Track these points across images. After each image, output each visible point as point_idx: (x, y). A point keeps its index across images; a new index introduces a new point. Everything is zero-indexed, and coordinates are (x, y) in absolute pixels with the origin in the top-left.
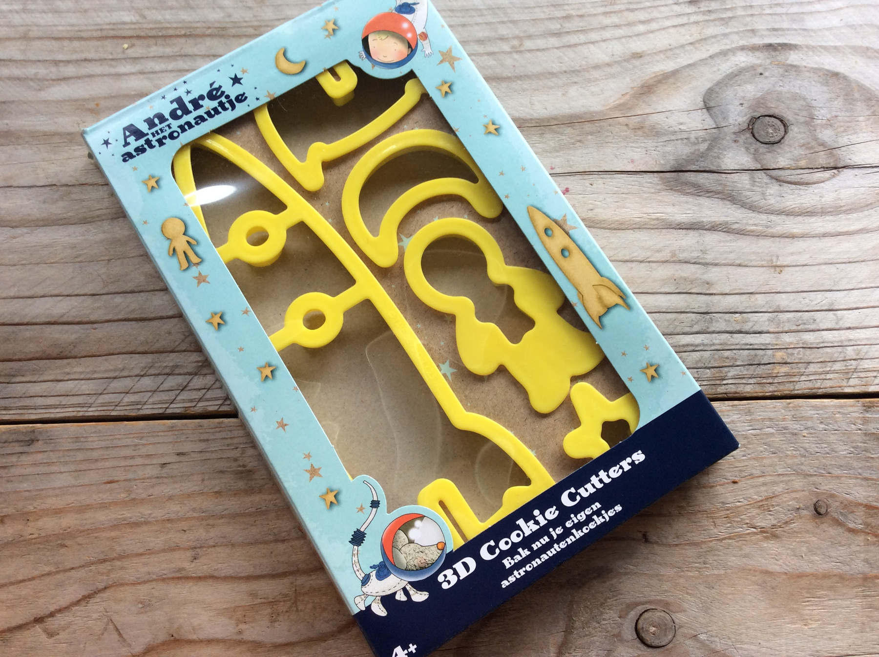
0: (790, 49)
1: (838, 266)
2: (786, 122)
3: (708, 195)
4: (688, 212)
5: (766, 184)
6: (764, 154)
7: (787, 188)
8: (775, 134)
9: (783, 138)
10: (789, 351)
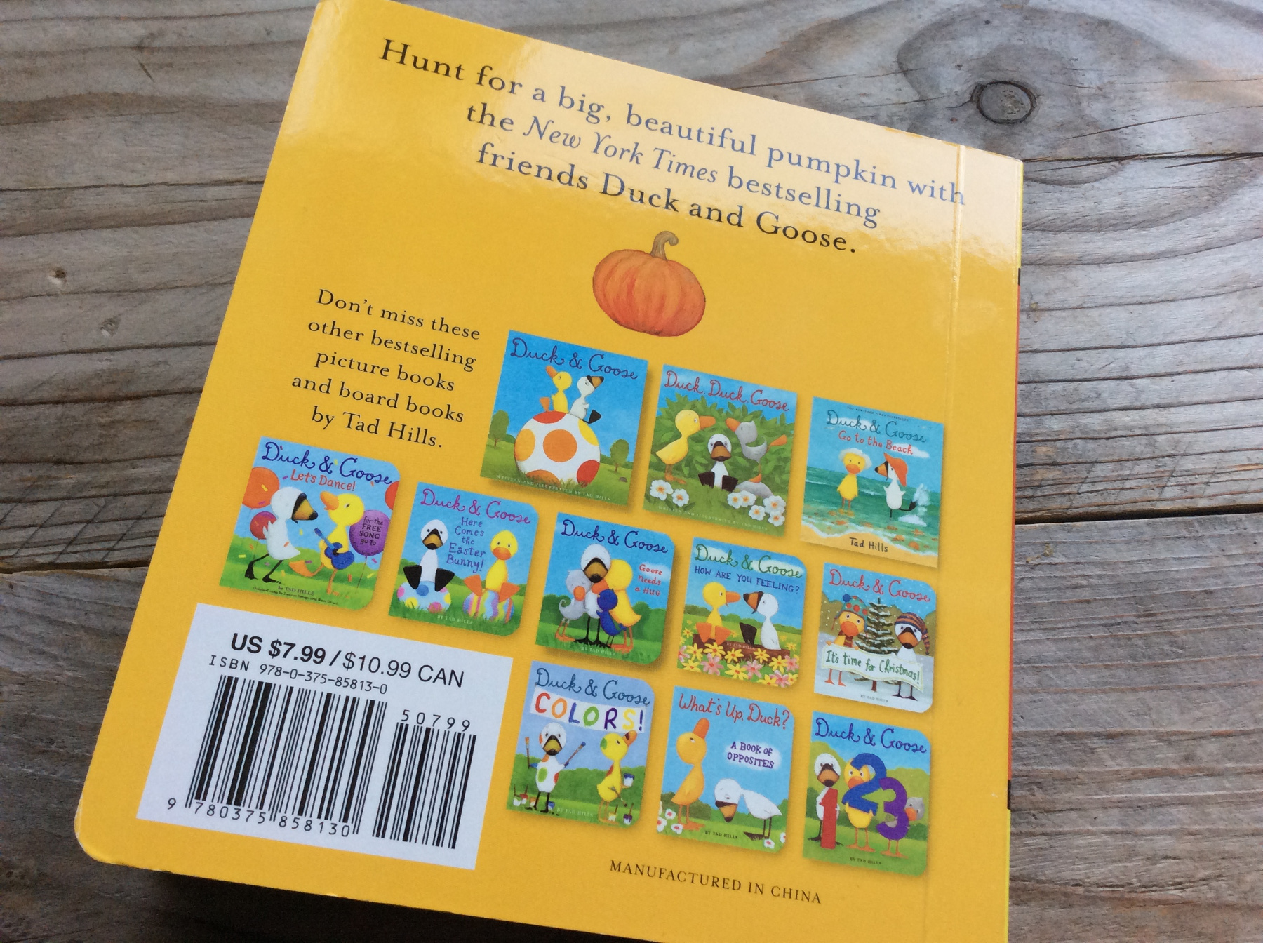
1: (1131, 308)
2: (1032, 91)
6: (999, 139)
7: (1039, 190)
8: (1015, 110)
9: (1028, 115)
10: (1059, 444)
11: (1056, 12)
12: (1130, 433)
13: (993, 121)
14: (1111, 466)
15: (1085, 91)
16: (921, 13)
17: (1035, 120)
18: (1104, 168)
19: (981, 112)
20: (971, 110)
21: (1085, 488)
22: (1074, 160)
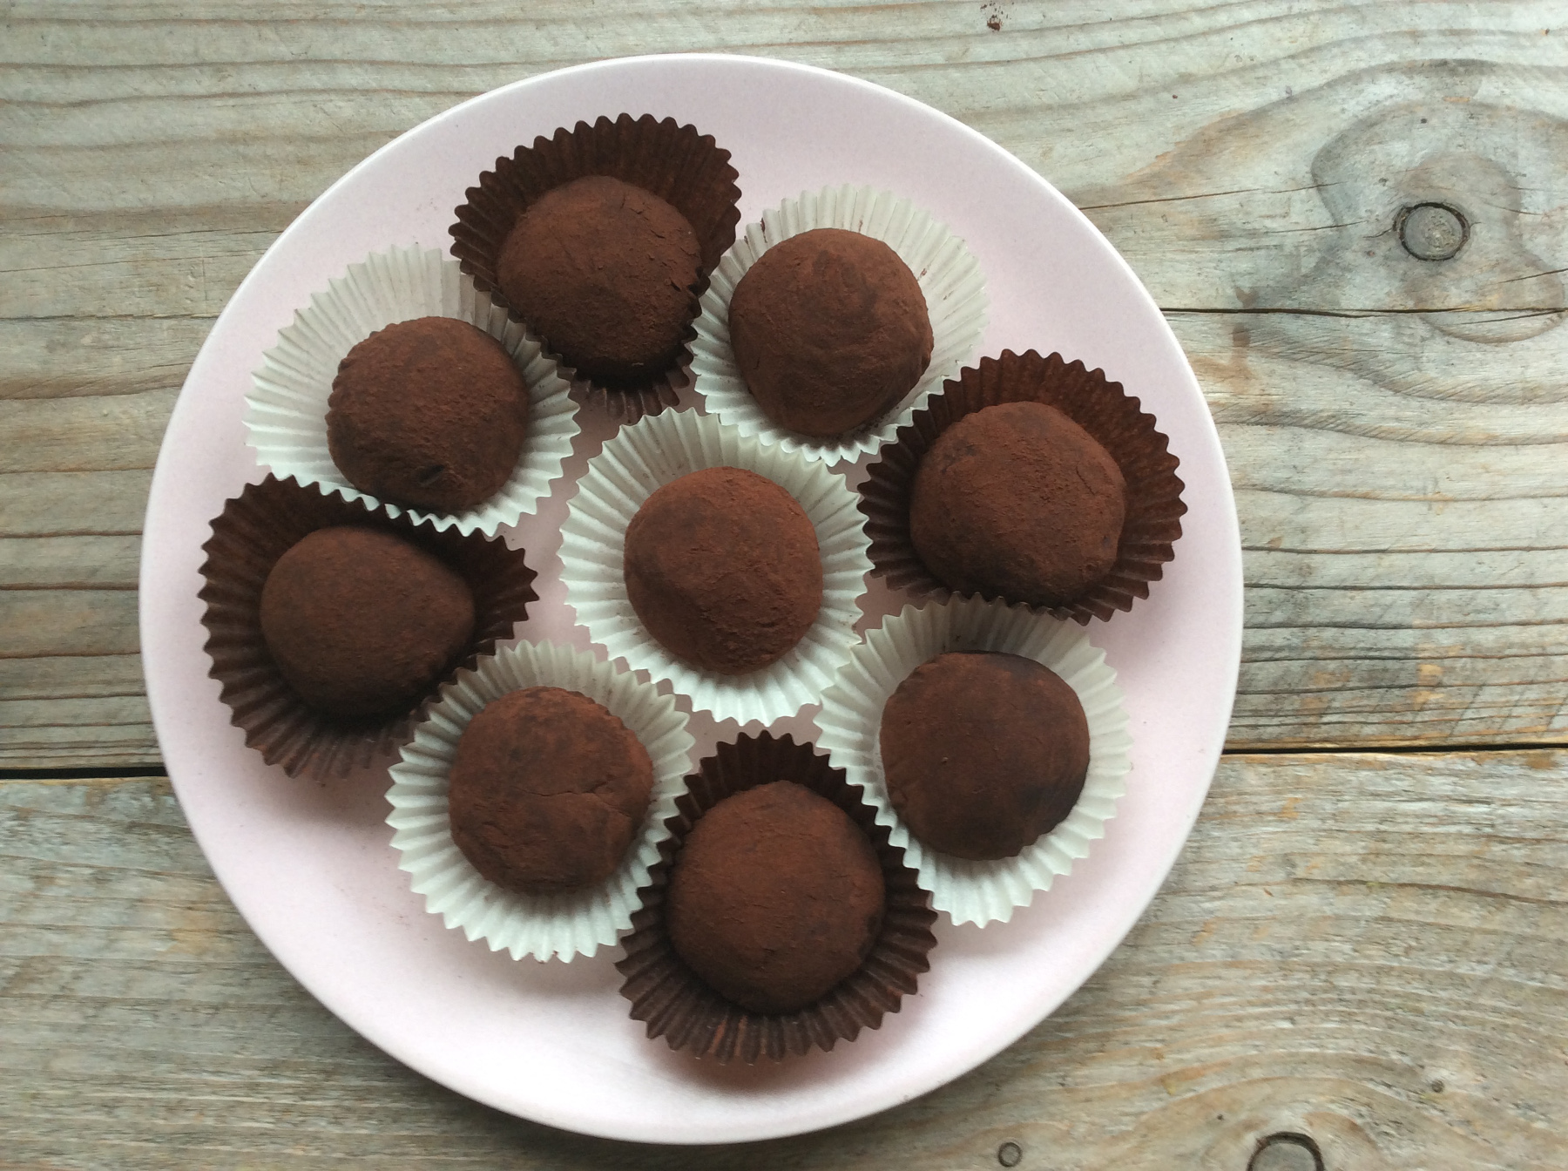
0: (1482, 73)
1: (1546, 501)
2: (1467, 217)
3: (1311, 359)
5: (1423, 339)
6: (1422, 279)
7: (1459, 347)
8: (1444, 241)
9: (1459, 249)
10: (1447, 662)
11: (1509, 108)
12: (1524, 652)
14: (1499, 690)
15: (1528, 219)
16: (1346, 106)
17: (1465, 257)
18: (1538, 322)
19: (1404, 244)
20: (1393, 242)
21: (1470, 714)
22: (1505, 310)
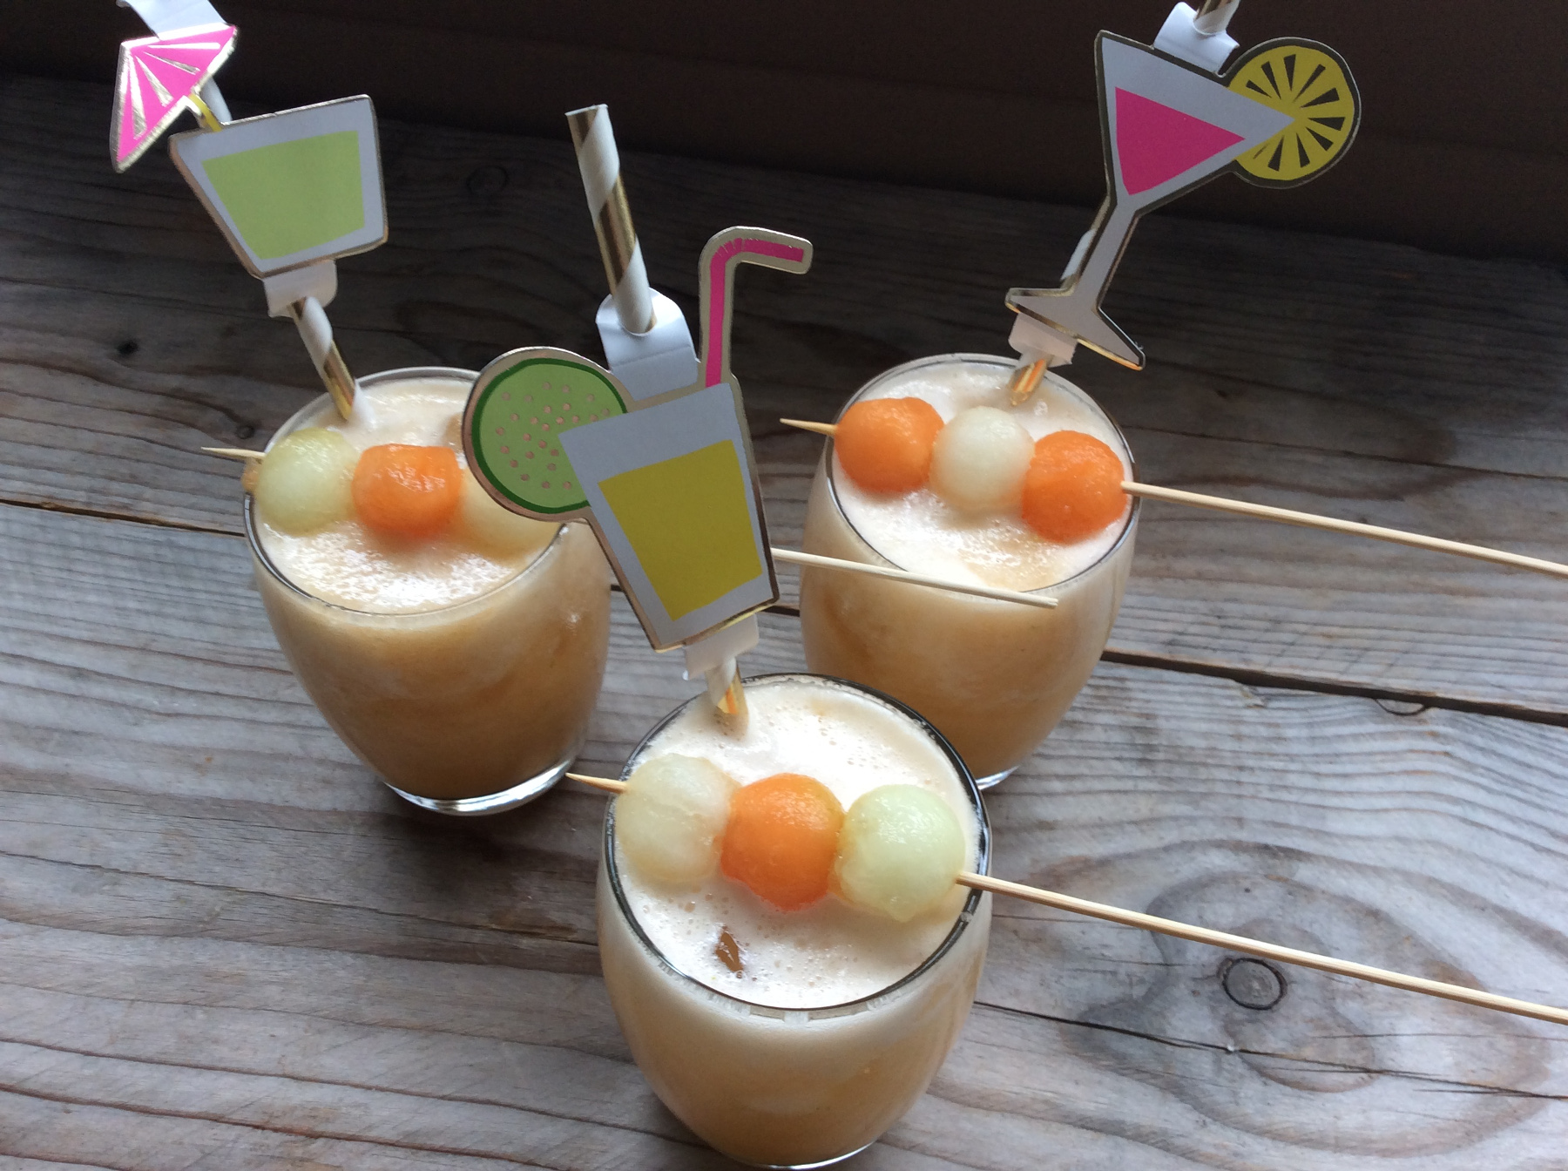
0: (1300, 860)
2: (1285, 979)
3: (1137, 1076)
4: (1101, 1100)
5: (1242, 1076)
6: (1240, 1023)
7: (1275, 1089)
8: (1263, 994)
9: (1276, 1002)
11: (1323, 892)
13: (1237, 1002)
15: (1340, 986)
16: (1179, 869)
18: (1351, 1078)
19: (1226, 990)
22: (1319, 1063)
